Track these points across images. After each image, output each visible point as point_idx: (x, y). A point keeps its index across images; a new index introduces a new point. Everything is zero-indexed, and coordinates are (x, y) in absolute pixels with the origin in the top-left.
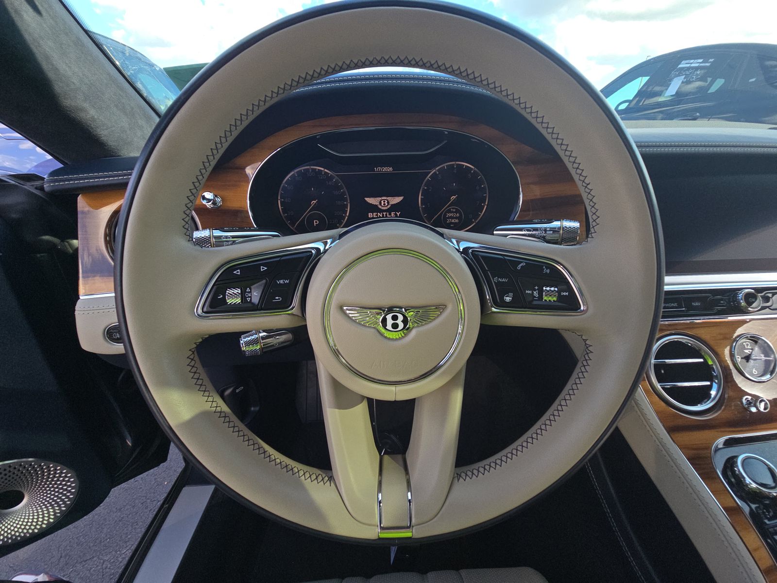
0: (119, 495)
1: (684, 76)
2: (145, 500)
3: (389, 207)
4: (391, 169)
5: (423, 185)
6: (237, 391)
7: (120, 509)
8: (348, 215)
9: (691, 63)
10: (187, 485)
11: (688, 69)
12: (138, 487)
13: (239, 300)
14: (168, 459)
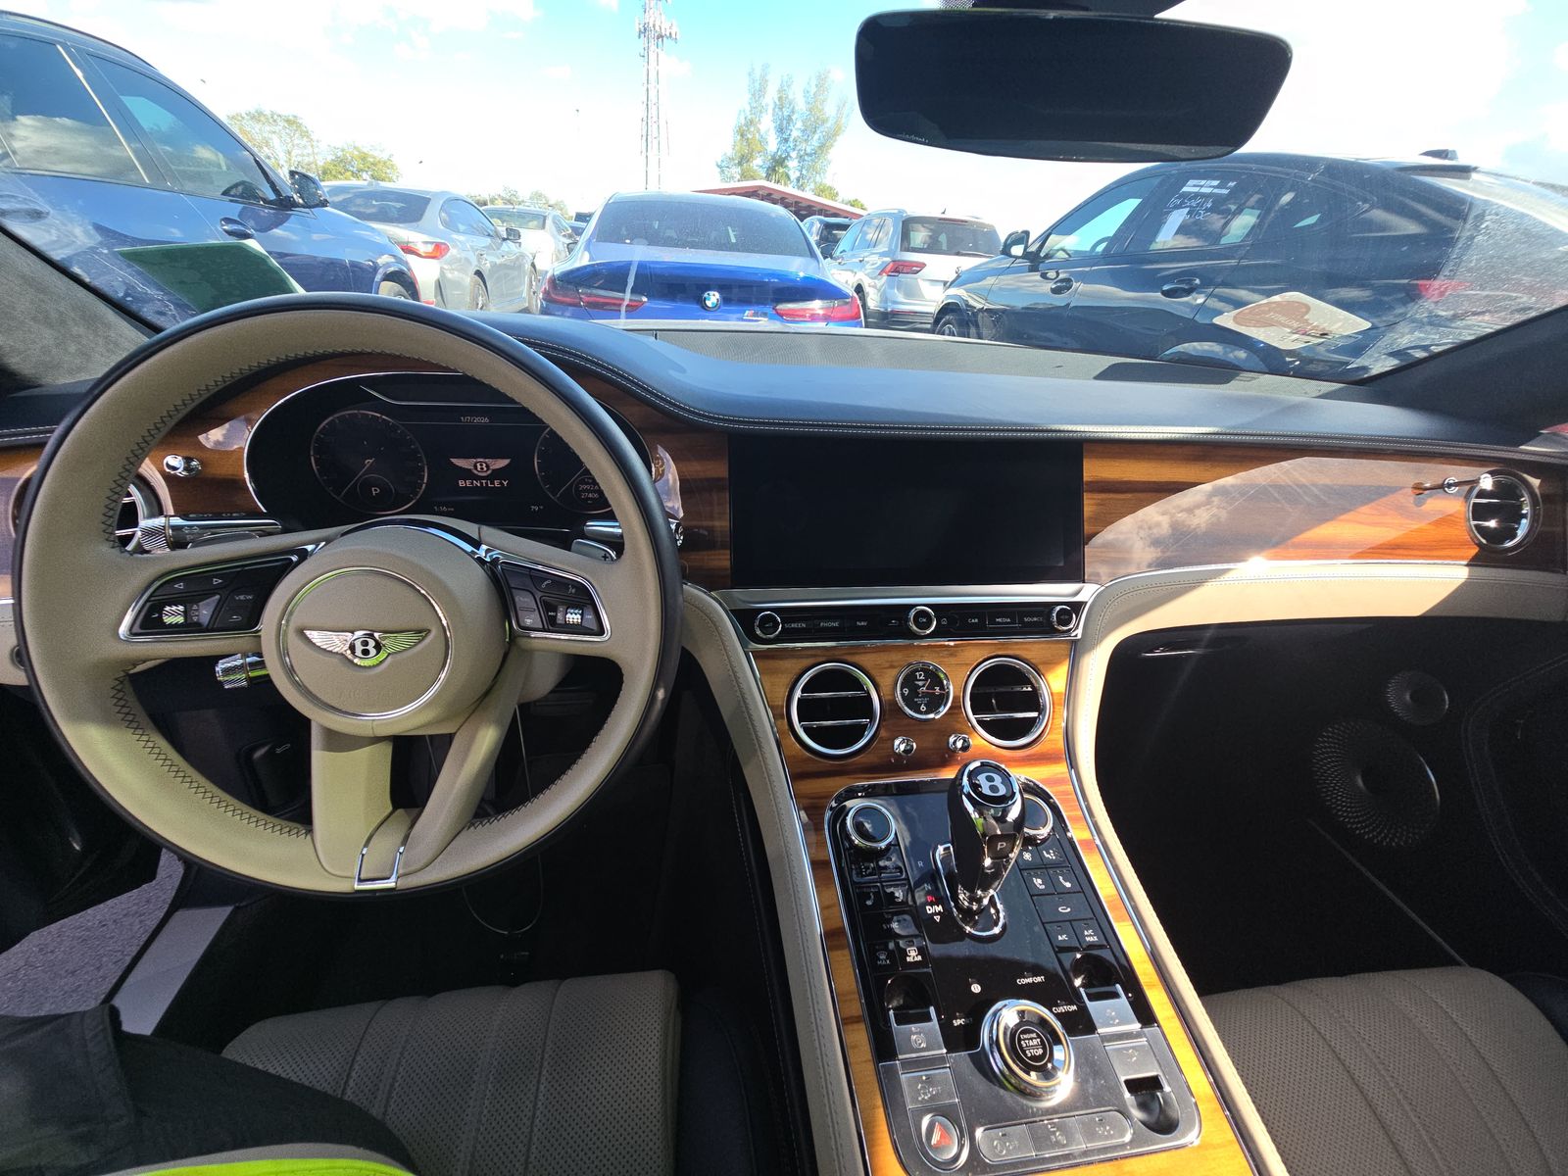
0: (71, 949)
1: (1188, 209)
2: (121, 957)
3: (489, 472)
4: (486, 420)
5: (538, 444)
6: (278, 751)
7: (73, 973)
8: (425, 481)
9: (1202, 186)
10: (183, 907)
11: (1196, 195)
12: (108, 936)
13: (180, 619)
14: (158, 877)
